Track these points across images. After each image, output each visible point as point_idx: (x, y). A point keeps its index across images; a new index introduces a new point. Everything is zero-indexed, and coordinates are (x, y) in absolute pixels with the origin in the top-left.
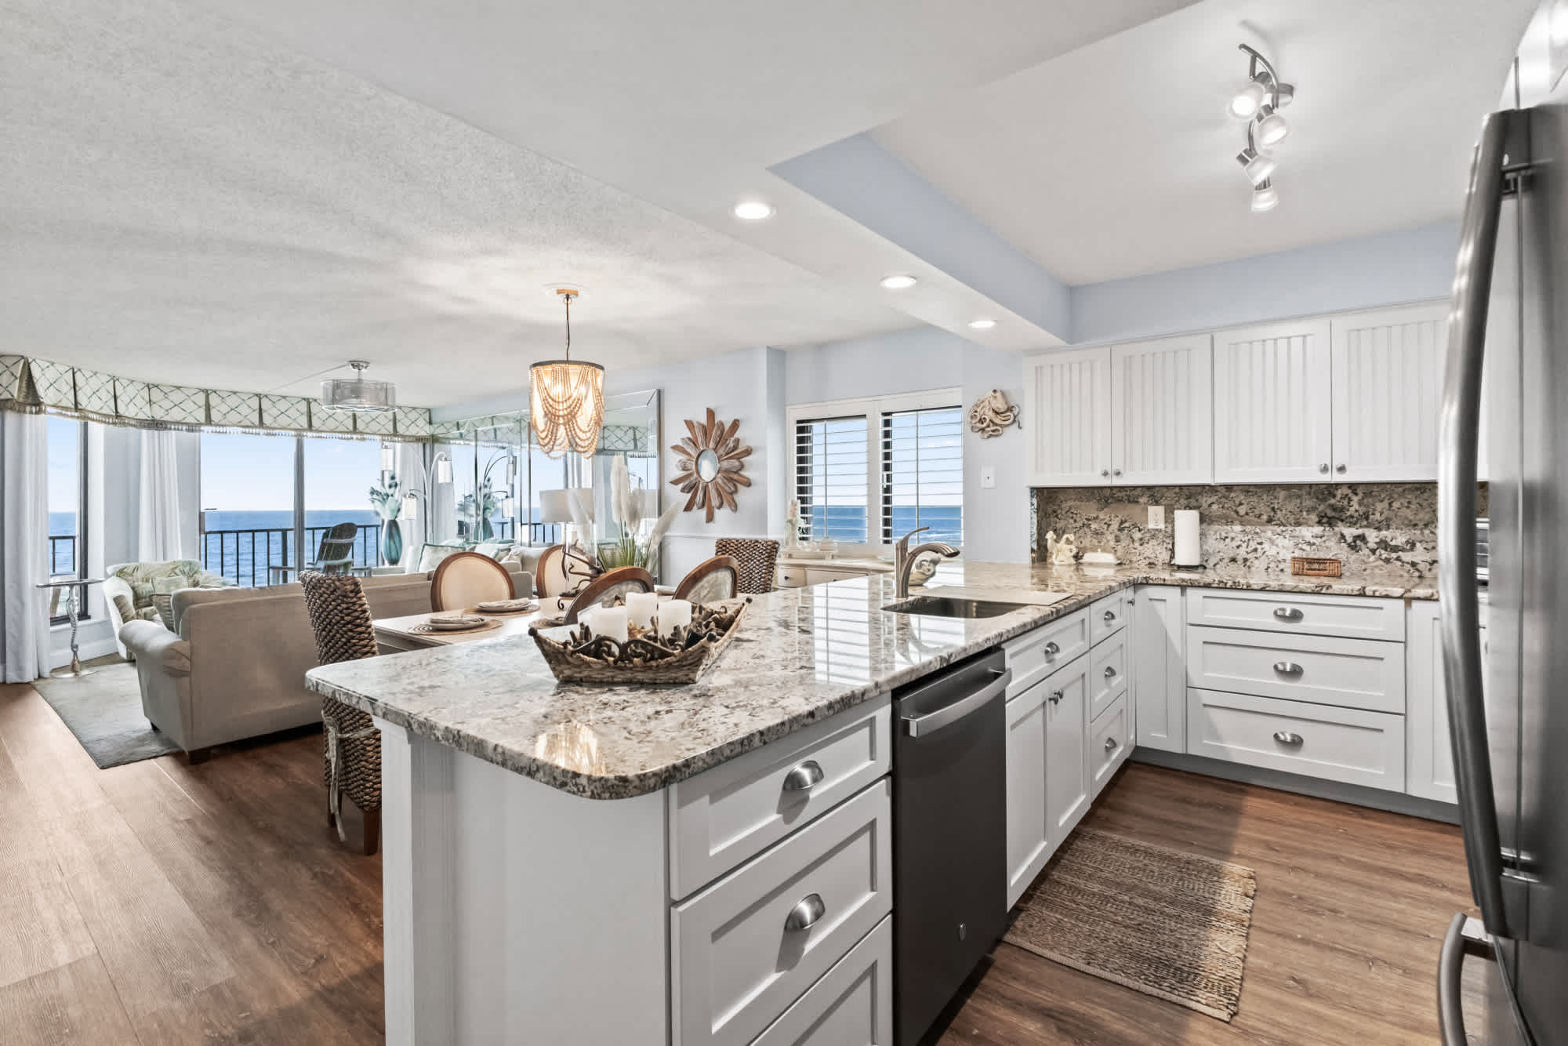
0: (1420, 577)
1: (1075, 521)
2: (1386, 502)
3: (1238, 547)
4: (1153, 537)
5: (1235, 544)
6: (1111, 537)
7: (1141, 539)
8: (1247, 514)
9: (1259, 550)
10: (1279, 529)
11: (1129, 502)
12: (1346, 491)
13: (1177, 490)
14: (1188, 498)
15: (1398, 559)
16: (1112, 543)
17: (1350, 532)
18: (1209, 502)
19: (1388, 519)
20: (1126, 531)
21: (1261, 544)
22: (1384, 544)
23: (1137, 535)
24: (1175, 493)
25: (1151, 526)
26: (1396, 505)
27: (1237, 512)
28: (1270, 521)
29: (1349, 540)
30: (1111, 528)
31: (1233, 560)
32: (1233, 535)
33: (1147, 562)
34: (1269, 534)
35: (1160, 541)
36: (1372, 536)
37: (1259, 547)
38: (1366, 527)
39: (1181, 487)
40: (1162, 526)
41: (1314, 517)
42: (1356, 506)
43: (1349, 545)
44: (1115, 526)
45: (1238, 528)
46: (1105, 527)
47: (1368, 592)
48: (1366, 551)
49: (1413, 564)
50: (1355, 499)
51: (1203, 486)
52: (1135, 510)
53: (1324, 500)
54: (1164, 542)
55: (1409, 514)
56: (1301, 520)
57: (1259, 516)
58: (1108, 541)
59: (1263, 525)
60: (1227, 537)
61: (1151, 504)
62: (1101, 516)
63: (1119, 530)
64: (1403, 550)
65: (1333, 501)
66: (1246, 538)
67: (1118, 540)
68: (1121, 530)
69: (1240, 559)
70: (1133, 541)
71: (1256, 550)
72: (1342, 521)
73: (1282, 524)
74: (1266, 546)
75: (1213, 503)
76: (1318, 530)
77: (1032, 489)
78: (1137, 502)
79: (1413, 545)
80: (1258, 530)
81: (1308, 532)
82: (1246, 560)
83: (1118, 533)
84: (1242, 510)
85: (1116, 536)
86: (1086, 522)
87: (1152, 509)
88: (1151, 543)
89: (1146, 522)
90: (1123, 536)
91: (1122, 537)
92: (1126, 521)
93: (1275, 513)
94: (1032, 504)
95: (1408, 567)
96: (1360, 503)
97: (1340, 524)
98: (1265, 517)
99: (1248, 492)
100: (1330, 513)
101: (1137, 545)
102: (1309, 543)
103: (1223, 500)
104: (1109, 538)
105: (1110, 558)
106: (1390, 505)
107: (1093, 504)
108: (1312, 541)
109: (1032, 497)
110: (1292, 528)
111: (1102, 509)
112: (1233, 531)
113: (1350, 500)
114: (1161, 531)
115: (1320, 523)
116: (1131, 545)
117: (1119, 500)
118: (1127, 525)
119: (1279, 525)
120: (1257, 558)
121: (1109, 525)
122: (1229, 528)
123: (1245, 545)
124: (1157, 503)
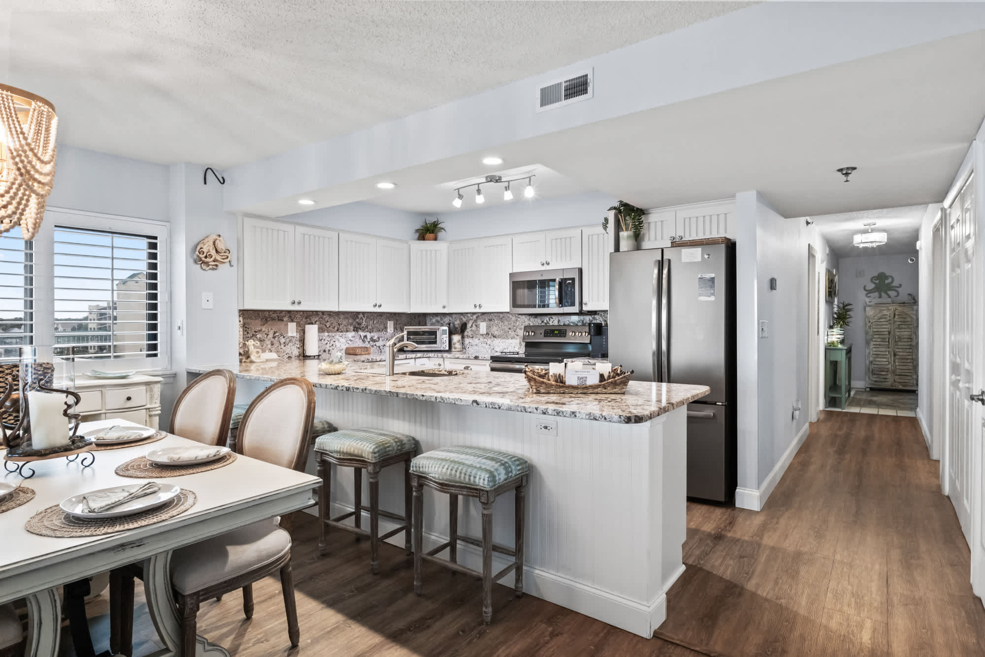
0: (381, 352)
1: (248, 333)
2: (372, 321)
3: (326, 344)
4: (290, 341)
5: (326, 342)
6: (268, 342)
7: (285, 343)
8: (330, 327)
9: (334, 345)
10: (341, 334)
11: (279, 320)
12: (361, 315)
13: (301, 313)
14: (306, 318)
15: (375, 345)
16: (269, 346)
17: (362, 334)
18: (315, 320)
19: (373, 328)
20: (277, 339)
21: (334, 342)
22: (372, 340)
23: (283, 340)
24: (301, 315)
25: (290, 334)
26: (375, 322)
27: (326, 326)
28: (338, 330)
29: (362, 338)
30: (269, 337)
31: (325, 351)
32: (324, 338)
33: (287, 356)
34: (337, 337)
35: (294, 343)
36: (369, 335)
37: (334, 343)
38: (367, 332)
39: (303, 311)
40: (295, 334)
41: (352, 328)
42: (364, 323)
43: (362, 340)
44: (271, 336)
45: (326, 334)
46: (265, 336)
47: (408, 357)
48: (367, 343)
49: (379, 347)
50: (364, 319)
51: (313, 312)
52: (281, 325)
53: (355, 320)
54: (295, 343)
55: (377, 325)
56: (348, 330)
57: (334, 328)
58: (267, 345)
59: (335, 332)
60: (322, 339)
61: (290, 322)
62: (263, 330)
63: (273, 338)
64: (377, 341)
65: (358, 320)
66: (329, 339)
67: (272, 344)
68: (274, 337)
69: (327, 350)
70: (280, 344)
71: (333, 345)
72: (360, 329)
73: (342, 332)
74: (337, 342)
75: (317, 321)
76: (353, 333)
77: (240, 311)
78: (283, 320)
79: (379, 339)
80: (334, 335)
81: (351, 334)
82: (329, 350)
83: (273, 340)
84: (328, 324)
85: (272, 342)
86: (254, 333)
87: (289, 324)
88: (289, 344)
89: (287, 333)
90: (275, 341)
91: (275, 342)
92: (277, 332)
93: (340, 326)
94: (240, 322)
95: (378, 348)
96: (366, 321)
97: (360, 330)
98: (336, 328)
99: (330, 315)
100: (357, 326)
101: (282, 346)
102: (351, 341)
103: (321, 319)
104: (267, 343)
105: (274, 355)
106: (374, 321)
107: (259, 322)
108: (352, 339)
109: (240, 316)
110: (345, 333)
111: (264, 325)
112: (324, 336)
113: (363, 320)
114: (294, 337)
115: (354, 330)
116: (280, 347)
117: (273, 319)
118: (277, 334)
119: (341, 332)
120: (333, 349)
121: (268, 335)
122: (322, 334)
123: (329, 343)
124: (292, 321)
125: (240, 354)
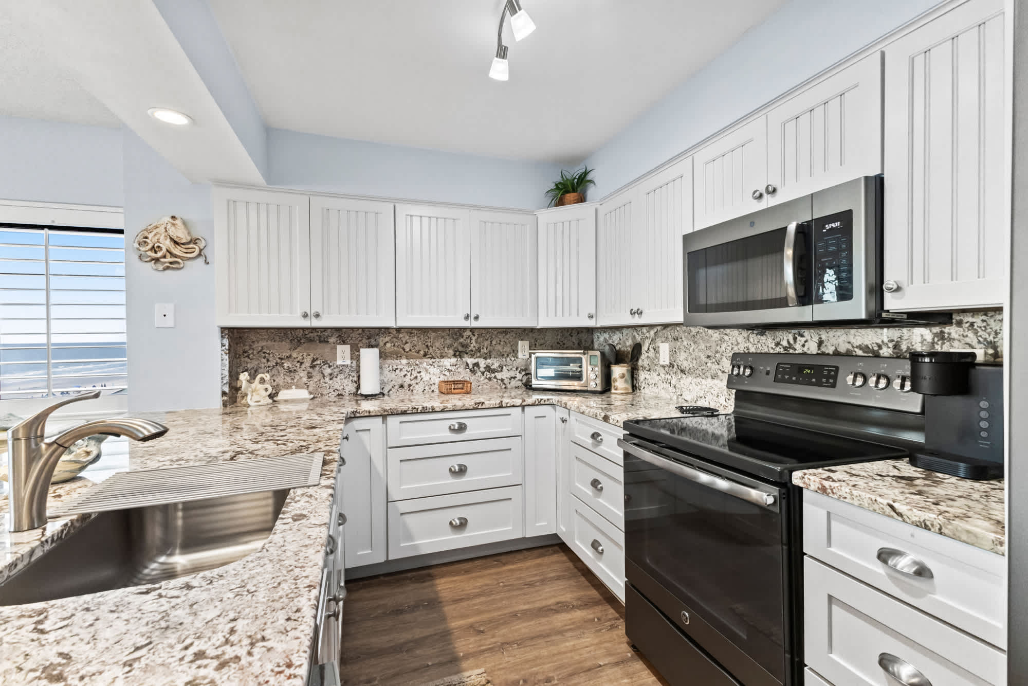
0: (505, 388)
1: (268, 360)
2: (489, 340)
3: (405, 376)
4: (341, 372)
5: (403, 373)
6: (303, 374)
7: (331, 374)
8: (410, 350)
9: (419, 377)
10: (431, 361)
11: (320, 342)
12: (468, 333)
13: (360, 331)
14: (369, 338)
15: (495, 377)
16: (305, 379)
17: (471, 361)
18: (384, 342)
19: (490, 352)
20: (317, 368)
21: (420, 372)
22: (488, 368)
23: (327, 371)
24: (359, 334)
25: (339, 362)
26: (494, 342)
27: (404, 349)
28: (425, 355)
29: (471, 367)
30: (303, 366)
31: (402, 386)
32: (401, 367)
33: (337, 393)
34: (425, 365)
35: (346, 375)
36: (482, 363)
37: (418, 375)
38: (479, 357)
39: (363, 329)
40: (348, 362)
41: (451, 352)
42: (474, 344)
43: (471, 370)
44: (307, 363)
45: (404, 361)
46: (298, 365)
48: (479, 374)
49: (502, 380)
50: (474, 338)
51: (380, 329)
52: (325, 350)
53: (457, 339)
54: (350, 375)
55: (499, 347)
56: (444, 354)
57: (418, 352)
58: (301, 378)
59: (421, 358)
60: (397, 369)
61: (340, 344)
62: (294, 355)
63: (311, 367)
64: (497, 371)
65: (462, 340)
66: (410, 369)
67: (310, 377)
68: (313, 367)
69: (406, 385)
70: (324, 376)
71: (416, 377)
72: (467, 354)
73: (433, 357)
74: (423, 374)
75: (387, 342)
76: (454, 360)
77: (223, 329)
78: (328, 342)
79: (502, 368)
80: (417, 363)
81: (448, 362)
82: (410, 386)
83: (311, 370)
84: (407, 347)
85: (308, 373)
86: (279, 361)
87: (340, 348)
88: (339, 377)
89: (336, 360)
90: (315, 372)
91: (314, 374)
92: (317, 359)
93: (428, 349)
94: (223, 345)
95: (500, 381)
96: (476, 342)
97: (466, 355)
98: (422, 353)
99: (411, 333)
100: (460, 349)
101: (327, 379)
102: (449, 371)
103: (395, 340)
104: (302, 375)
105: (304, 394)
106: (491, 342)
107: (286, 345)
108: (450, 368)
109: (222, 337)
110: (437, 360)
111: (295, 349)
112: (401, 364)
113: (471, 339)
114: (347, 366)
115: (455, 355)
116: (322, 381)
117: (311, 341)
118: (318, 362)
119: (431, 358)
120: (417, 383)
121: (302, 363)
122: (398, 361)
123: (409, 374)
124: (344, 343)
125: (224, 393)
